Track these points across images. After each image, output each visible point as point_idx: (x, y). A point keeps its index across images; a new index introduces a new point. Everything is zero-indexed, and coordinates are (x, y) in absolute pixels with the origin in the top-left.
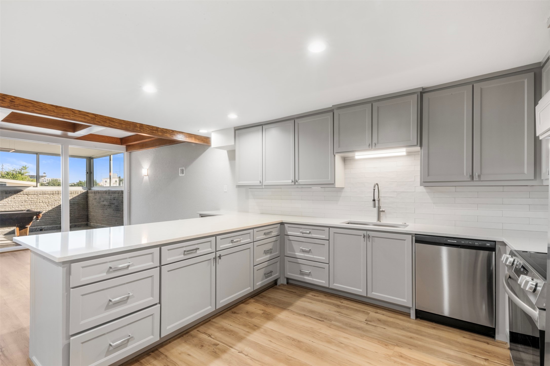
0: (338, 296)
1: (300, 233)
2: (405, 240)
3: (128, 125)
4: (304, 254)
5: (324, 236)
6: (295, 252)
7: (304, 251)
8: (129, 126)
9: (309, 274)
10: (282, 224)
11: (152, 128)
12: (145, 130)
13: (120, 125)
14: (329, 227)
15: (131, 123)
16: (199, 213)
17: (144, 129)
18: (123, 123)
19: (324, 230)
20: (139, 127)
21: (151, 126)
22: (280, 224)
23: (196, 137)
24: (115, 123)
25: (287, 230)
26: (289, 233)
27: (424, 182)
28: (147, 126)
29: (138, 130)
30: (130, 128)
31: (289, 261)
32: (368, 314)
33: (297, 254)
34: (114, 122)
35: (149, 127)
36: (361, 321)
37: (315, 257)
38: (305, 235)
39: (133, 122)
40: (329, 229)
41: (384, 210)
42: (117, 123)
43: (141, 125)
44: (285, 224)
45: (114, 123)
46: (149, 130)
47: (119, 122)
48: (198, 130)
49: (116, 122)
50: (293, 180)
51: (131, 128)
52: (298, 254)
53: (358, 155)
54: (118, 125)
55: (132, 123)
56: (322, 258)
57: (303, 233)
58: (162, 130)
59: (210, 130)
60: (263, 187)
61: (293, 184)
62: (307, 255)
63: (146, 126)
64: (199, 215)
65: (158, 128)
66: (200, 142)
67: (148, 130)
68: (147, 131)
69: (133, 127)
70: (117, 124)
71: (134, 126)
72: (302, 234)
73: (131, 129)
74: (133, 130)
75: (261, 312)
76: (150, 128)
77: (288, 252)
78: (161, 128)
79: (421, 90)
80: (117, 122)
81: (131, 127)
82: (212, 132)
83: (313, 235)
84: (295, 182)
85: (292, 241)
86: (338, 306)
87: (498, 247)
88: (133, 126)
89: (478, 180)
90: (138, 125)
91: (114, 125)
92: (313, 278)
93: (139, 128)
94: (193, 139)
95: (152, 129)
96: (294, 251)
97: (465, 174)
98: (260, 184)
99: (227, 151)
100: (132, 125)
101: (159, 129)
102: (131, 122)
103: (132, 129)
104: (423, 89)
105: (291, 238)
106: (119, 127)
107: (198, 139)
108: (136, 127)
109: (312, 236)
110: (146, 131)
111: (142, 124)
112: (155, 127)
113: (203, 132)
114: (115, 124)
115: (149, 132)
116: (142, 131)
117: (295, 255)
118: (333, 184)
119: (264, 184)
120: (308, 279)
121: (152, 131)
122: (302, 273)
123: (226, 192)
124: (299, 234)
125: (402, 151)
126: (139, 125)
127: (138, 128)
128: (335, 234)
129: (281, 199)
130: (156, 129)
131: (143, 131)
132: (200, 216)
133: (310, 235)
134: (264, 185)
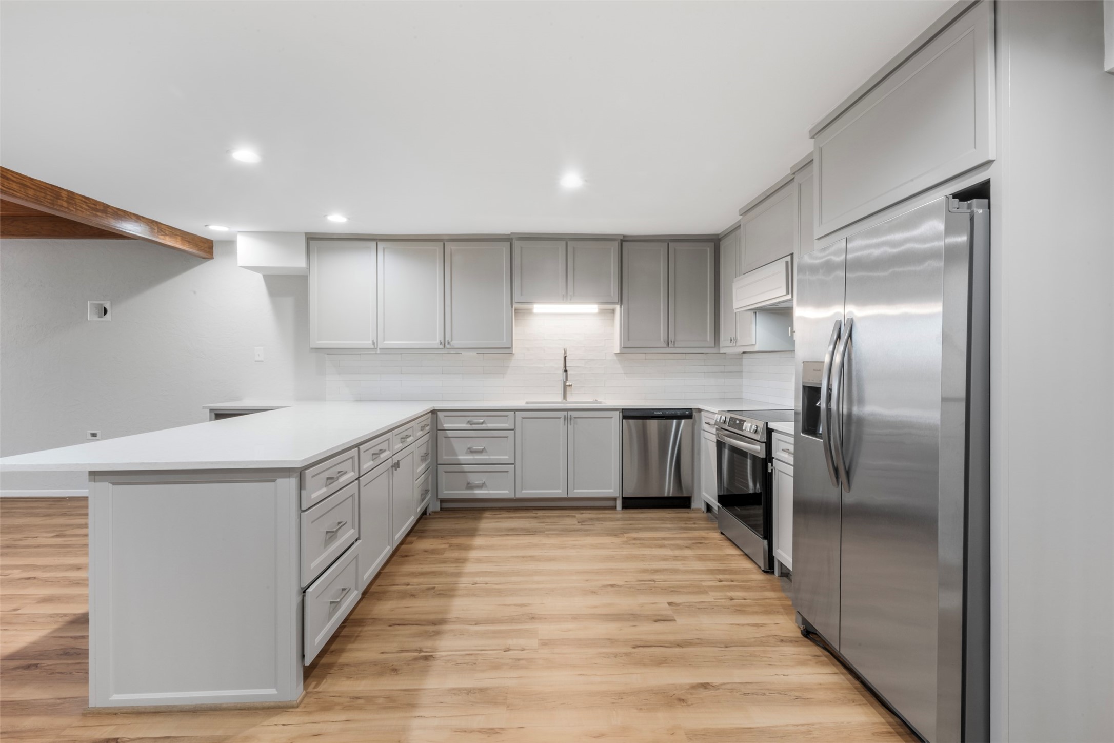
0: (524, 508)
1: (467, 424)
2: (611, 418)
3: (41, 192)
4: (473, 456)
5: (507, 425)
6: (457, 456)
7: (472, 451)
8: (44, 193)
9: (480, 487)
10: (434, 412)
11: (94, 204)
12: (78, 208)
13: (23, 190)
14: (515, 411)
15: (48, 186)
16: (208, 407)
17: (76, 205)
18: (29, 184)
19: (507, 416)
20: (65, 199)
21: (93, 199)
22: (431, 413)
23: (184, 236)
24: (11, 182)
25: (442, 421)
26: (446, 426)
27: (624, 348)
28: (83, 199)
29: (64, 205)
30: (45, 198)
31: (445, 472)
32: (575, 516)
33: (460, 457)
34: (8, 179)
35: (88, 202)
36: (574, 525)
37: (492, 457)
38: (475, 427)
39: (52, 185)
40: (515, 413)
41: (570, 384)
42: (14, 184)
43: (70, 195)
44: (438, 413)
45: (7, 181)
46: (87, 208)
47: (21, 181)
48: (206, 226)
49: (13, 181)
50: (442, 341)
51: (49, 201)
52: (463, 458)
53: (538, 308)
54: (18, 188)
55: (50, 187)
56: (504, 458)
57: (471, 424)
58: (115, 211)
59: (235, 229)
60: (378, 352)
61: (441, 347)
62: (478, 457)
63: (81, 198)
64: (209, 410)
65: (108, 206)
66: (191, 248)
67: (86, 210)
68: (83, 212)
69: (52, 198)
70: (14, 186)
71: (55, 196)
72: (469, 426)
73: (47, 202)
74: (53, 204)
75: (447, 546)
76: (89, 205)
77: (445, 457)
78: (113, 207)
79: (622, 238)
80: (15, 179)
81: (49, 197)
82: (239, 232)
83: (489, 425)
84: (443, 344)
85: (451, 439)
86: (536, 517)
87: (694, 414)
88: (51, 196)
89: (672, 346)
90: (64, 194)
91: (7, 188)
92: (489, 490)
93: (67, 202)
94: (178, 240)
95: (93, 206)
96: (455, 454)
97: (662, 340)
98: (373, 347)
99: (264, 276)
100: (50, 192)
101: (109, 210)
102: (49, 184)
103: (49, 203)
104: (624, 236)
105: (450, 433)
106: (19, 194)
107: (188, 241)
108: (60, 199)
109: (487, 427)
110: (81, 211)
111: (72, 193)
112: (100, 202)
113: (216, 229)
114: (11, 185)
115: (88, 213)
116: (72, 209)
117: (458, 459)
118: (510, 348)
119: (379, 346)
120: (480, 493)
121: (94, 212)
122: (469, 486)
123: (262, 361)
124: (465, 425)
125: (594, 308)
126: (66, 193)
127: (63, 200)
128: (524, 419)
129: (402, 373)
130: (102, 208)
131: (74, 210)
132: (213, 416)
133: (483, 425)
134: (380, 349)
